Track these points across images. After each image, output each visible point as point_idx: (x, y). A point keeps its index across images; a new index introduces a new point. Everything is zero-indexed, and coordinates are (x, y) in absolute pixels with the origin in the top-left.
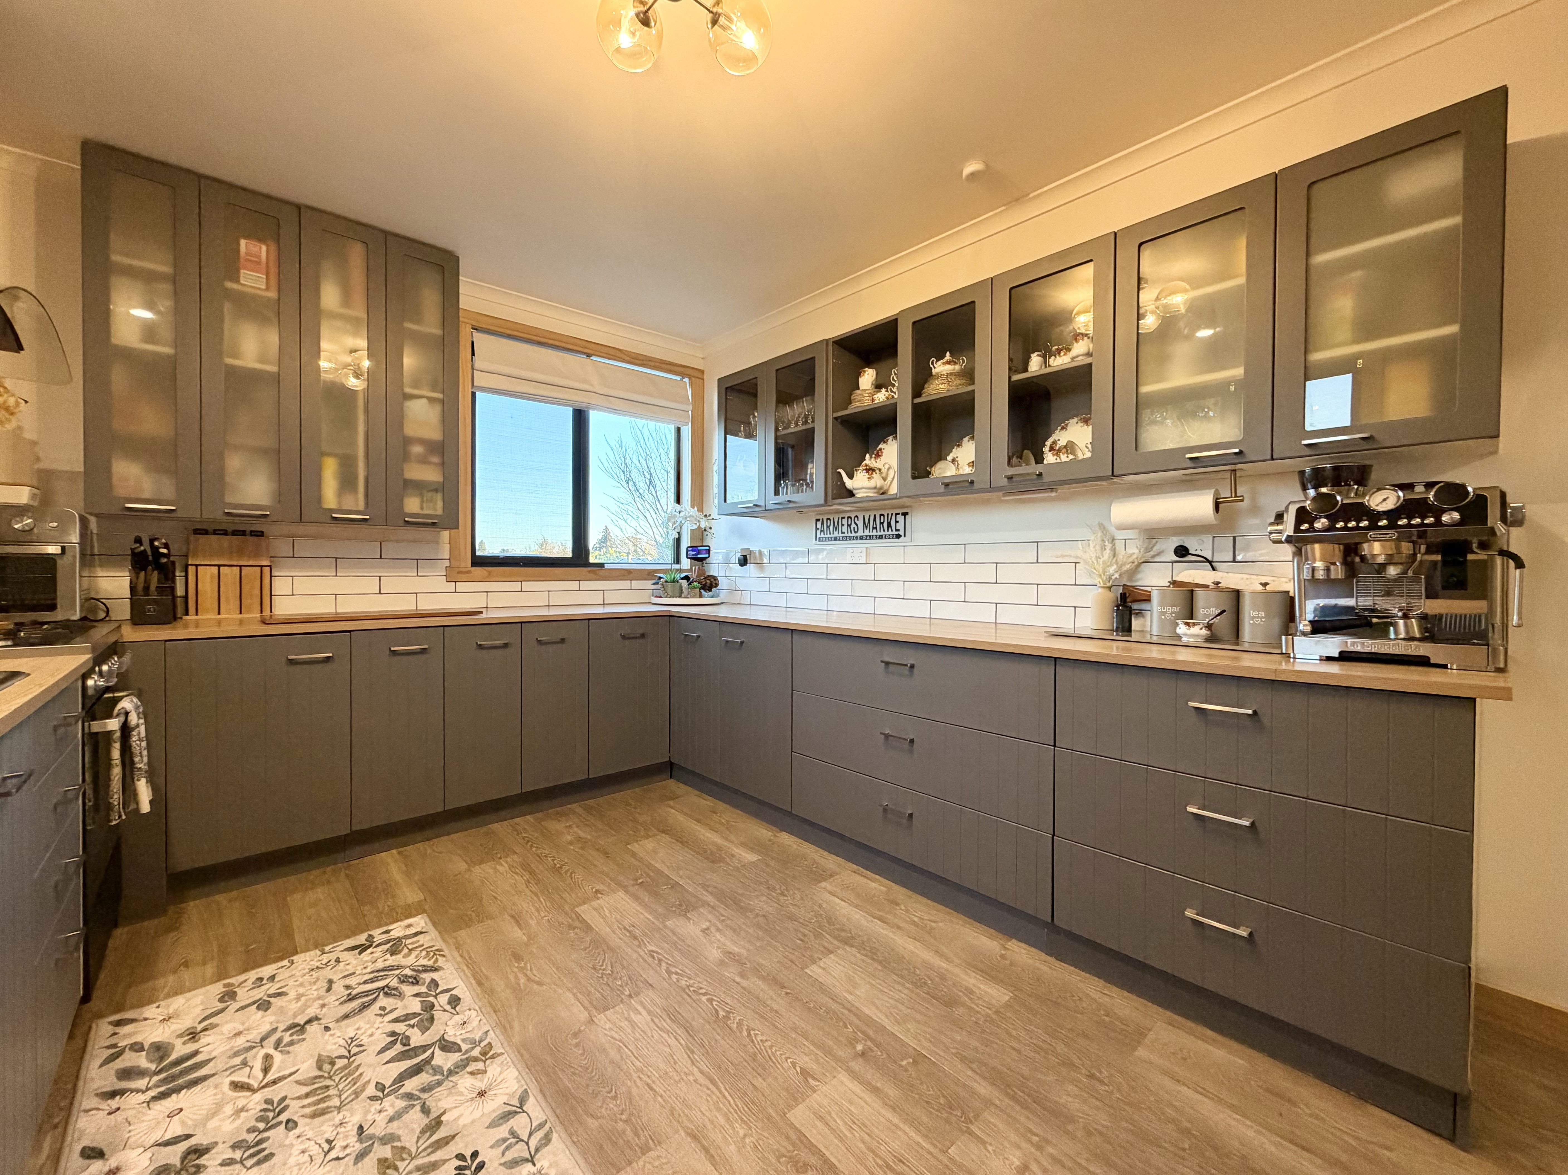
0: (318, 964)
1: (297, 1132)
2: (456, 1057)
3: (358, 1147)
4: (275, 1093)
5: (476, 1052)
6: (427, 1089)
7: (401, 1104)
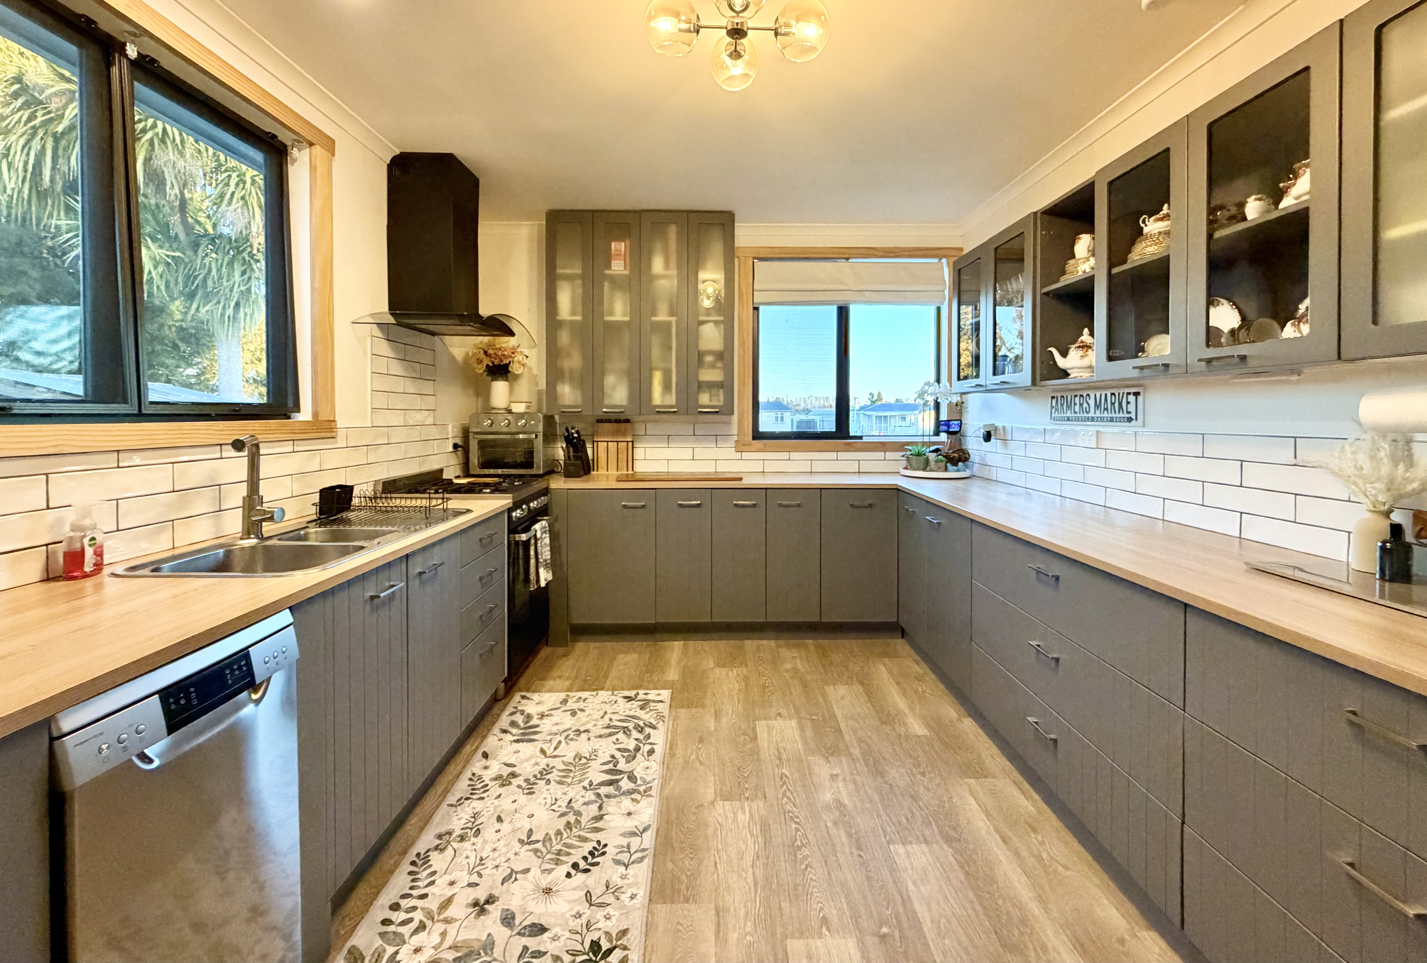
0: (606, 700)
1: (548, 787)
2: (631, 785)
3: (564, 809)
4: (552, 762)
5: (642, 789)
6: (608, 796)
7: (593, 798)
